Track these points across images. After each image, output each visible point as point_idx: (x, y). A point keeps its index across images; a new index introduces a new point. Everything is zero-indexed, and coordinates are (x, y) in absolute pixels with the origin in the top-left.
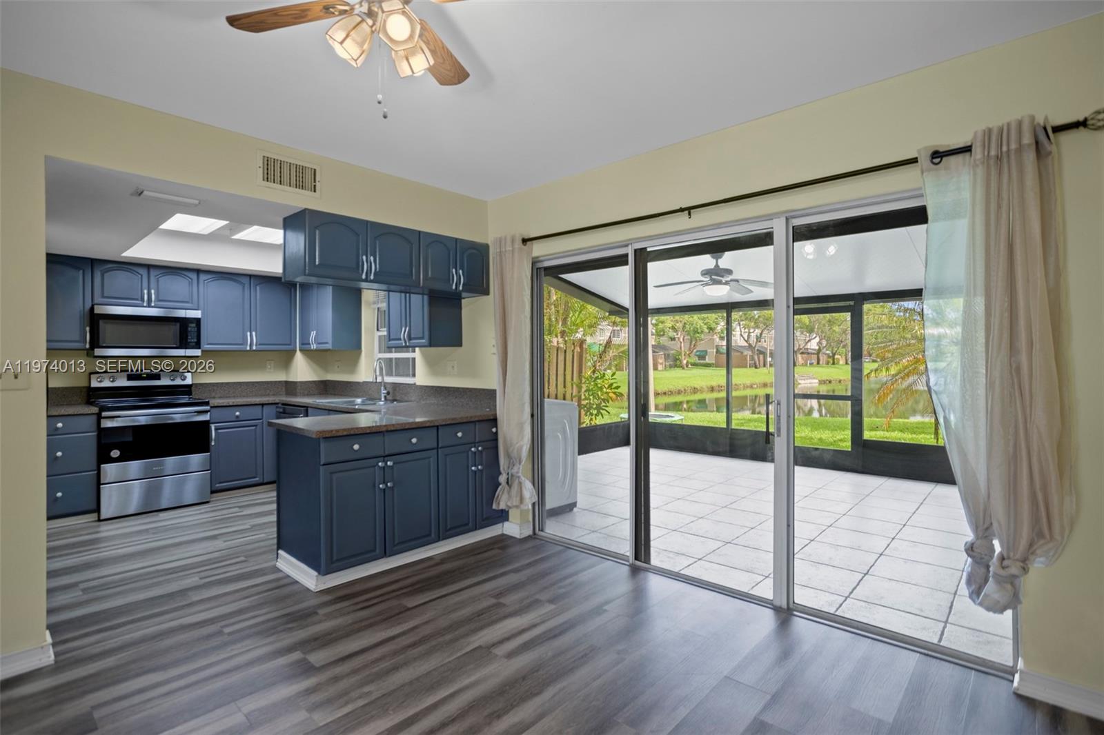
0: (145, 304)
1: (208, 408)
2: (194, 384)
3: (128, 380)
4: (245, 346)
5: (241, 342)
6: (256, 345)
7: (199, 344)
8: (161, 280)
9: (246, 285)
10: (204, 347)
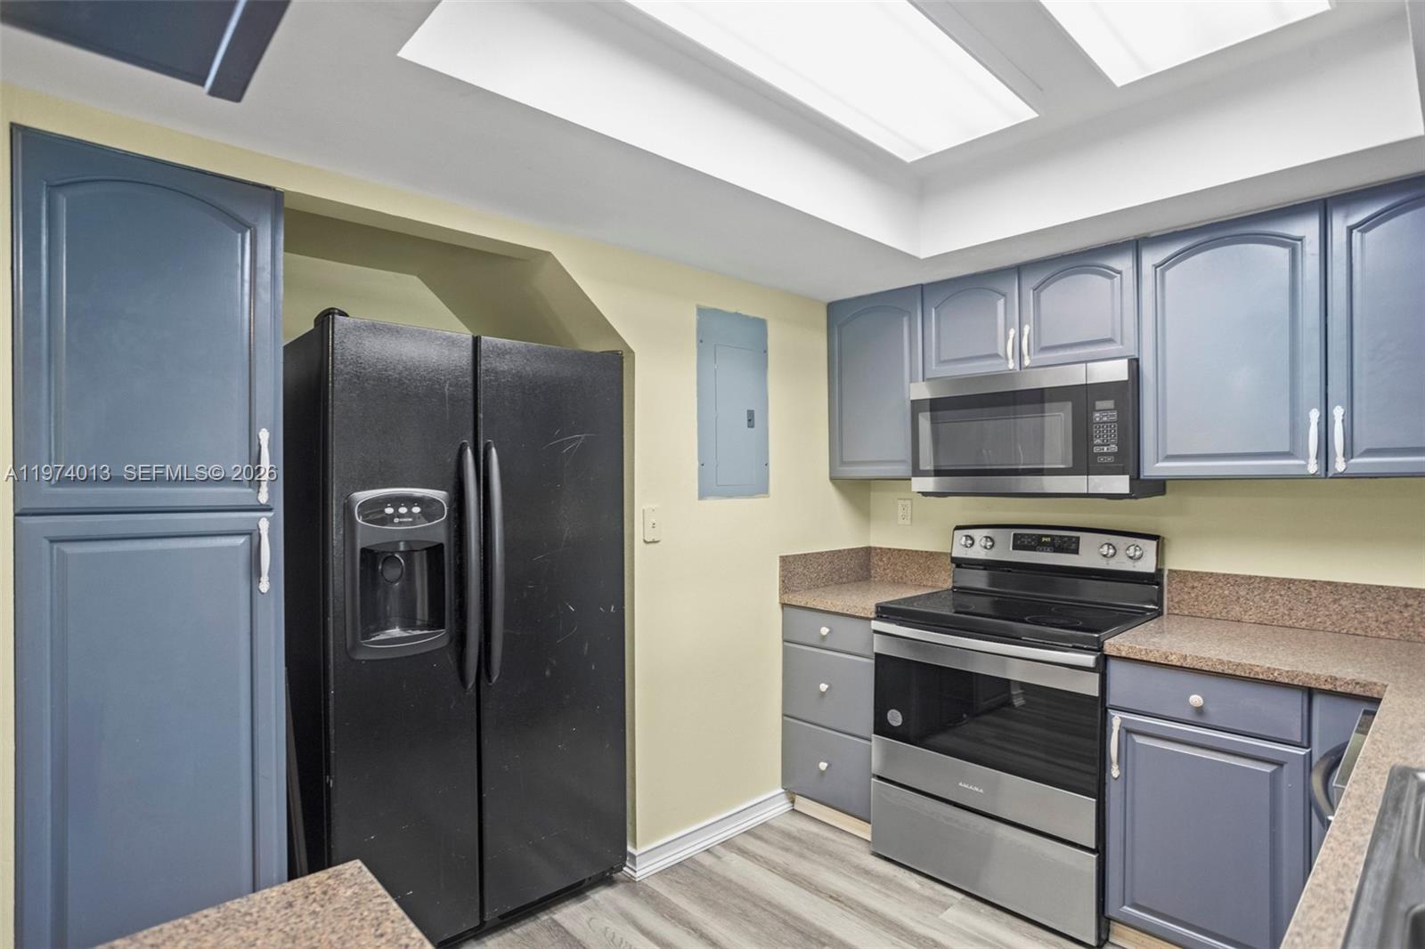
0: (1011, 366)
1: (1088, 659)
2: (1171, 571)
3: (1015, 548)
4: (1302, 462)
5: (1286, 449)
6: (1349, 452)
7: (1128, 459)
8: (1046, 295)
9: (1307, 240)
10: (1153, 468)
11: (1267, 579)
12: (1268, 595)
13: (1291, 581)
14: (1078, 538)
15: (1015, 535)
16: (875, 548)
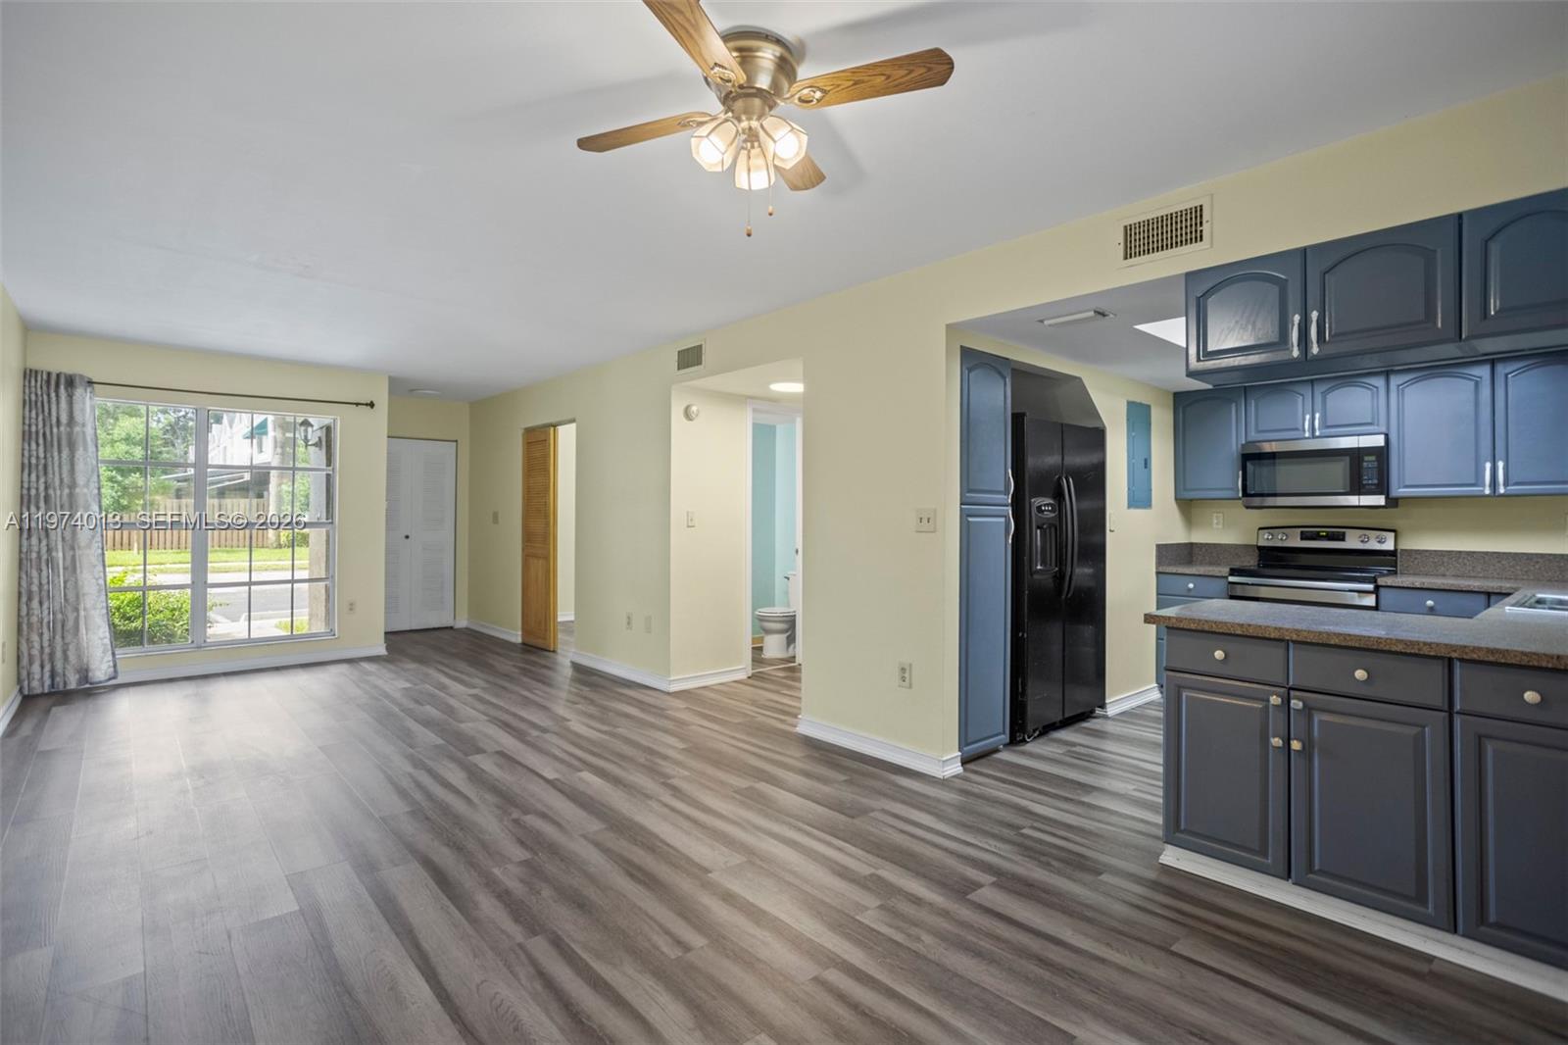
0: (1307, 435)
1: (1370, 587)
2: (1402, 550)
3: (1302, 539)
4: (1481, 489)
5: (1473, 482)
6: (1506, 484)
7: (1382, 488)
8: (1330, 397)
9: (1484, 379)
10: (1397, 491)
11: (1460, 552)
12: (1460, 560)
13: (1474, 552)
14: (1344, 533)
15: (1302, 532)
16: (1196, 544)
